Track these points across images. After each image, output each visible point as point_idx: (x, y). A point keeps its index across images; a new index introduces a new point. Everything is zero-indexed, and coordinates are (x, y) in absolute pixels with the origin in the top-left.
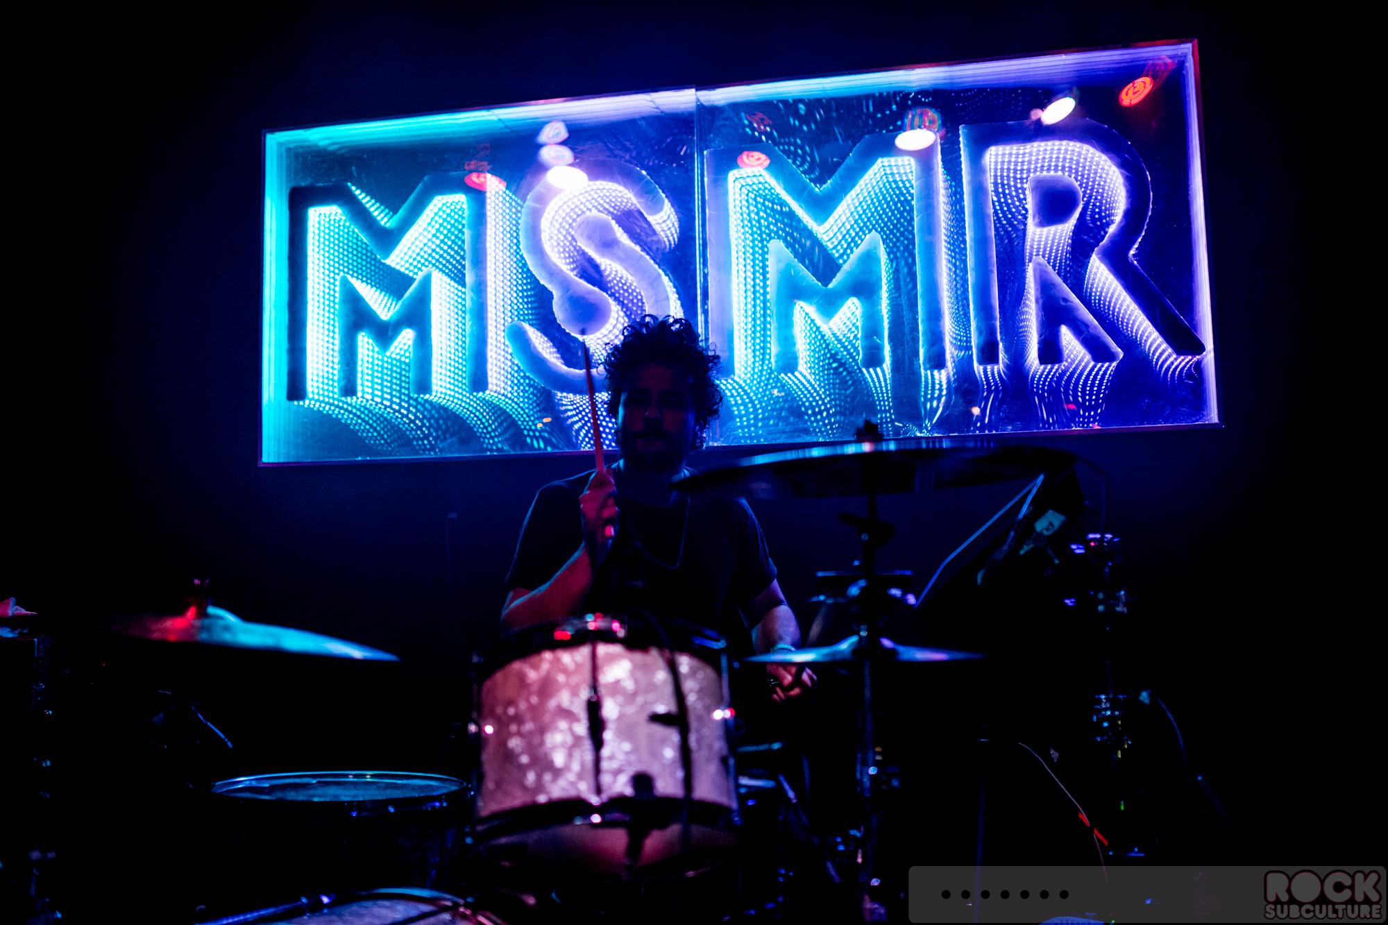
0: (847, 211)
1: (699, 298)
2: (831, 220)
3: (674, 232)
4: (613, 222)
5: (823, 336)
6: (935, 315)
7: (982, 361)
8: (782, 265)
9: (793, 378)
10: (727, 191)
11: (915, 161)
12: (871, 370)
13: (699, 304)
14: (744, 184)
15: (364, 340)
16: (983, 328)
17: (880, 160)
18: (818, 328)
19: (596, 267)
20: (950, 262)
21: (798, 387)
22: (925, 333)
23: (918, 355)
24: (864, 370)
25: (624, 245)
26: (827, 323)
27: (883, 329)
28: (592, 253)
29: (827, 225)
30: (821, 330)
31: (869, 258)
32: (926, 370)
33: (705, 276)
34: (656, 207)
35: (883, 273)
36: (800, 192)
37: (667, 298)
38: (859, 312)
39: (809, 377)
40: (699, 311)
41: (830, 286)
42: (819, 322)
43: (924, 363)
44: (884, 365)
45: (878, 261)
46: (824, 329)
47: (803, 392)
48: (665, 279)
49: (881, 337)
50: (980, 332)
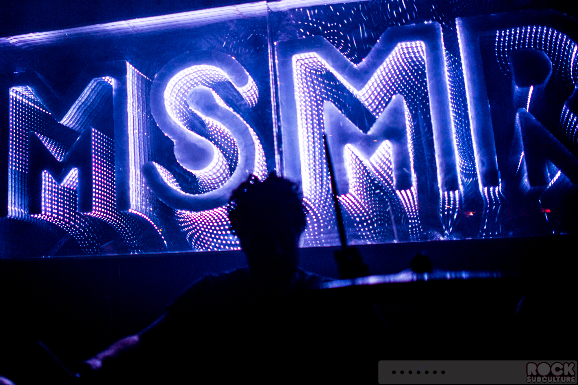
0: (378, 80)
1: (275, 143)
2: (367, 86)
3: (255, 97)
4: (214, 93)
5: (365, 167)
6: (447, 152)
7: (486, 184)
8: (333, 119)
9: (345, 198)
10: (292, 69)
11: (425, 44)
12: (403, 192)
13: (276, 148)
14: (303, 63)
15: (46, 176)
16: (485, 161)
17: (399, 44)
18: (361, 162)
19: (202, 123)
20: (455, 112)
21: (349, 204)
22: (441, 165)
23: (437, 181)
24: (397, 192)
25: (221, 108)
26: (368, 159)
27: (410, 162)
28: (200, 114)
29: (364, 90)
30: (363, 163)
31: (397, 112)
32: (443, 191)
33: (279, 128)
34: (243, 82)
35: (407, 123)
36: (344, 68)
37: (253, 144)
38: (391, 152)
39: (357, 197)
40: (276, 152)
41: (369, 133)
42: (362, 157)
43: (442, 187)
44: (412, 188)
45: (403, 114)
46: (366, 162)
47: (352, 208)
48: (251, 130)
49: (409, 168)
50: (483, 163)
